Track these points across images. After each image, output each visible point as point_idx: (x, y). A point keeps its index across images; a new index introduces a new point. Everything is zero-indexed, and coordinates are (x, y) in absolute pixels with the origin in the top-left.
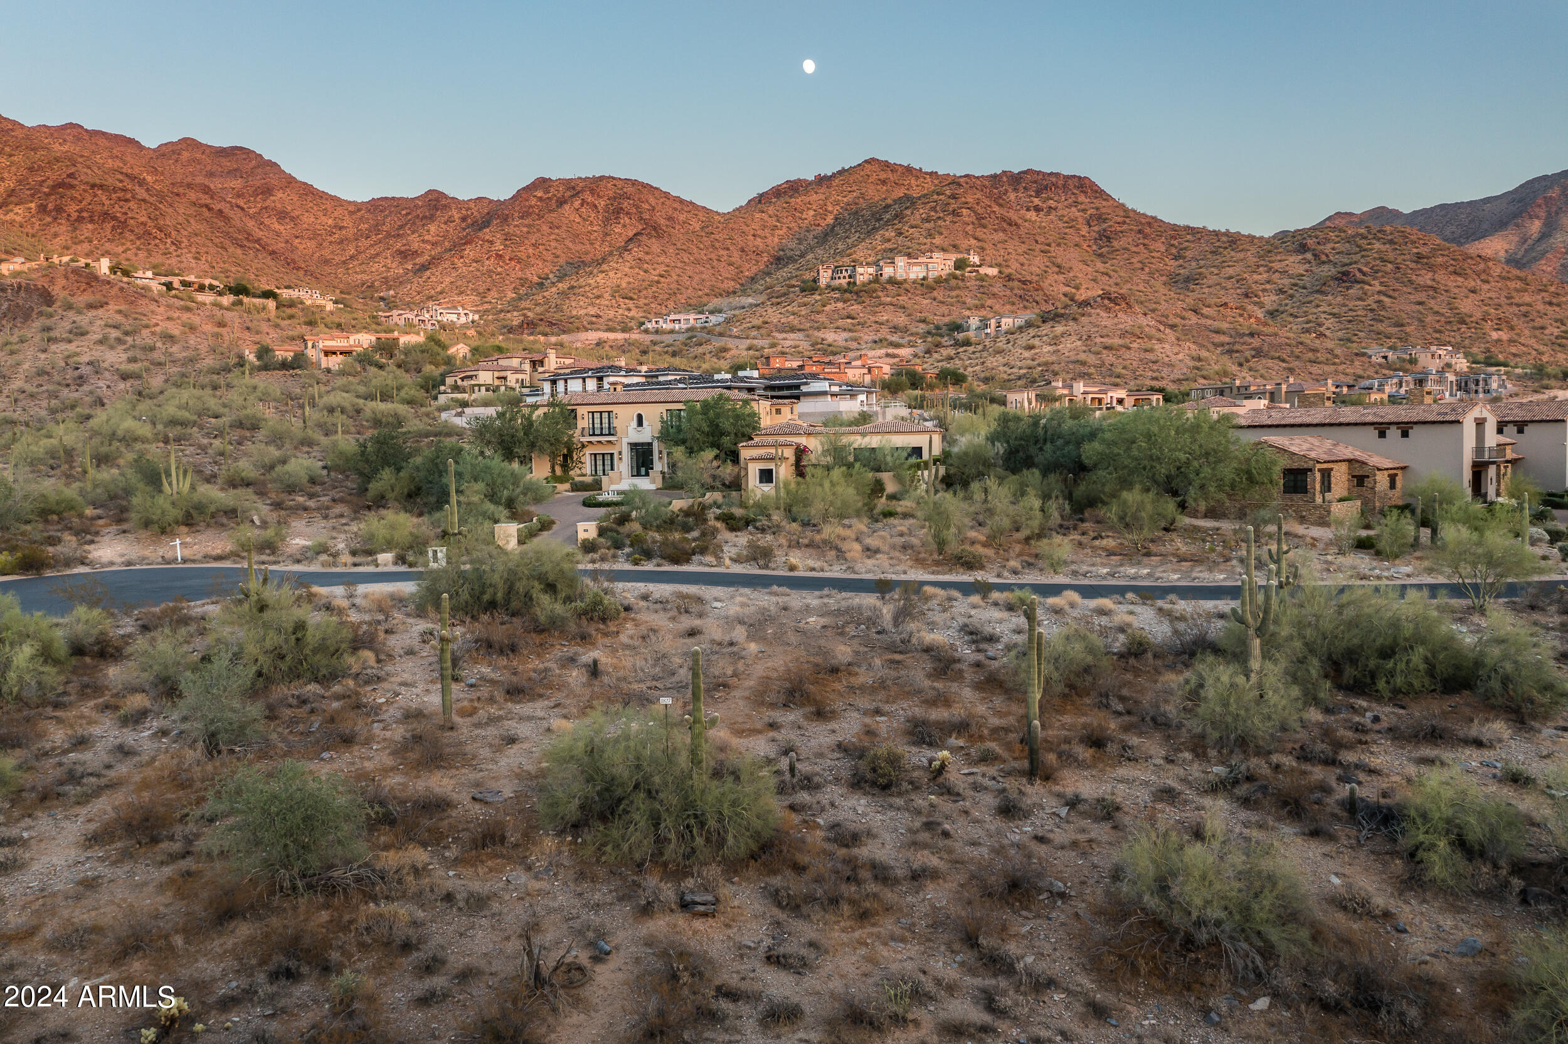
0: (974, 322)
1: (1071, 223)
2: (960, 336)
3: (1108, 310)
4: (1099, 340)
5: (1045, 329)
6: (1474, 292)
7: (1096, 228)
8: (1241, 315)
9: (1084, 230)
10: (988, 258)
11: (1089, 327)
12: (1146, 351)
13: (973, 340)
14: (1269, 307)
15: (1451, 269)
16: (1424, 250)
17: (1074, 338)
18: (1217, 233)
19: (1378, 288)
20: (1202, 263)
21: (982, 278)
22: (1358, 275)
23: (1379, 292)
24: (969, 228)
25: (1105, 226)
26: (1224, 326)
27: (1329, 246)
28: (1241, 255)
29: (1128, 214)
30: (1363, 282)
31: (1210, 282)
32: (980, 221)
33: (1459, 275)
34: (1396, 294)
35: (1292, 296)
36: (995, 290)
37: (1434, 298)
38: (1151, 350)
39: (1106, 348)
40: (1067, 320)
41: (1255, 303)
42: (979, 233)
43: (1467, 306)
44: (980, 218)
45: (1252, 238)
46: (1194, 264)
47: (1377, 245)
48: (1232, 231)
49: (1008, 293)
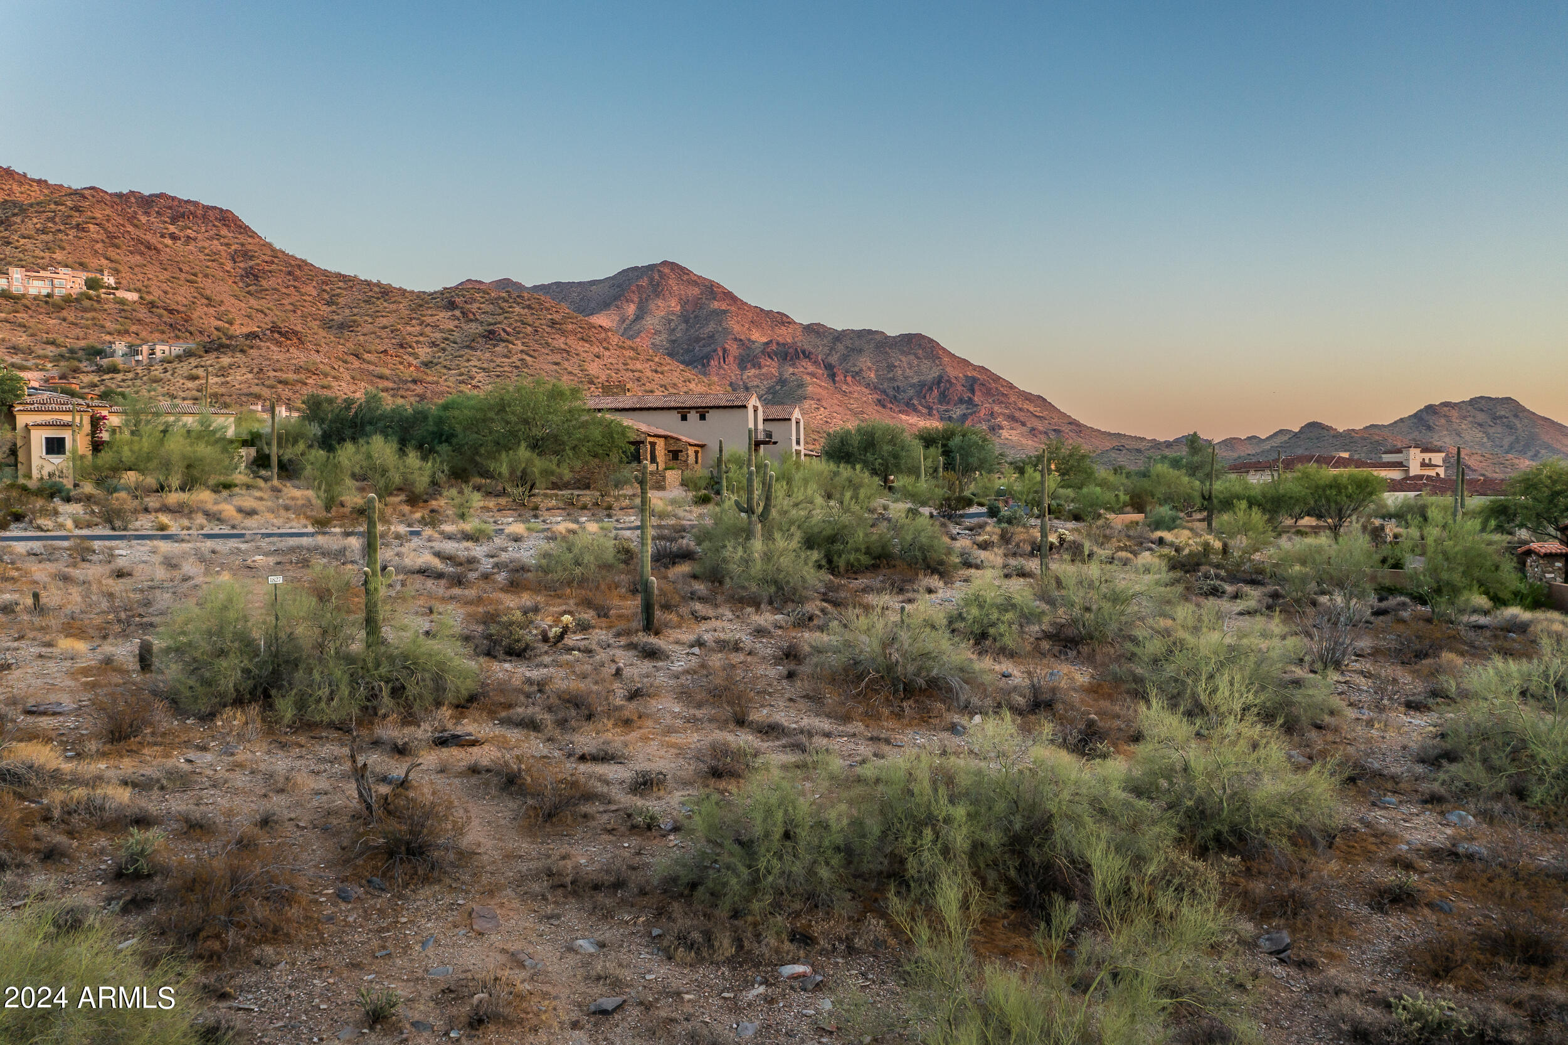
0: (120, 347)
1: (213, 256)
2: (105, 362)
3: (279, 344)
4: (272, 374)
5: (209, 359)
6: (598, 357)
7: (242, 265)
8: (401, 363)
9: (229, 266)
10: (124, 282)
11: (261, 360)
12: (323, 387)
13: (121, 366)
14: (423, 358)
15: (579, 335)
16: (557, 317)
17: (244, 370)
18: (368, 283)
19: (521, 347)
20: (355, 311)
21: (123, 302)
22: (503, 334)
23: (522, 351)
24: (99, 246)
25: (251, 263)
26: (387, 372)
27: (475, 306)
28: (394, 307)
29: (276, 253)
30: (507, 341)
31: (365, 330)
32: (112, 240)
33: (586, 341)
34: (536, 354)
35: (444, 350)
36: (141, 316)
37: (567, 360)
38: (328, 387)
39: (280, 382)
40: (233, 351)
41: (410, 354)
42: (112, 253)
43: (594, 368)
44: (111, 237)
45: (403, 292)
46: (347, 311)
47: (517, 309)
48: (384, 282)
49: (156, 320)
